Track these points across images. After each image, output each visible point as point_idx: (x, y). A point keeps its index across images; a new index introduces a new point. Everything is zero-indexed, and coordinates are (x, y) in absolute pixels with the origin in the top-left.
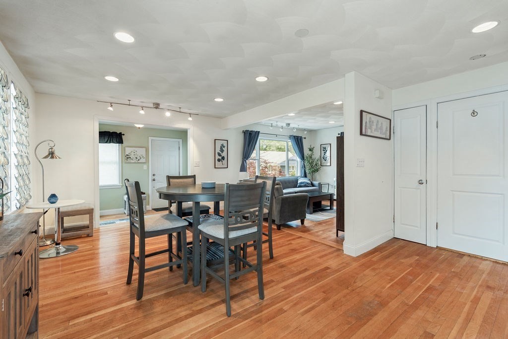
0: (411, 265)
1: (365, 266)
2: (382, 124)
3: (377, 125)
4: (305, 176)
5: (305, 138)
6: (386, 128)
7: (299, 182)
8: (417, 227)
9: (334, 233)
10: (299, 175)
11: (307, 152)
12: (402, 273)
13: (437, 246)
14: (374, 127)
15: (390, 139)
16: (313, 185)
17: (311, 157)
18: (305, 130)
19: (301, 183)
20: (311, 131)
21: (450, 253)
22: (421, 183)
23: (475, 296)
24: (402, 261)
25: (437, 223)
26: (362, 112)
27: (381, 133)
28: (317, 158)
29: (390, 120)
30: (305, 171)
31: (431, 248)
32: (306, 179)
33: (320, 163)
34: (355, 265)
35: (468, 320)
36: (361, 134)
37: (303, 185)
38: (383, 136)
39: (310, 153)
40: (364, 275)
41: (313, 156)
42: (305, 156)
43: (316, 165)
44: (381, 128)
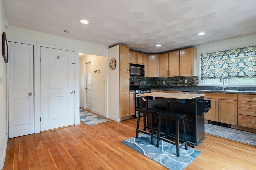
8: (28, 124)
25: (40, 118)
26: (4, 34)
31: (38, 133)
36: (3, 54)
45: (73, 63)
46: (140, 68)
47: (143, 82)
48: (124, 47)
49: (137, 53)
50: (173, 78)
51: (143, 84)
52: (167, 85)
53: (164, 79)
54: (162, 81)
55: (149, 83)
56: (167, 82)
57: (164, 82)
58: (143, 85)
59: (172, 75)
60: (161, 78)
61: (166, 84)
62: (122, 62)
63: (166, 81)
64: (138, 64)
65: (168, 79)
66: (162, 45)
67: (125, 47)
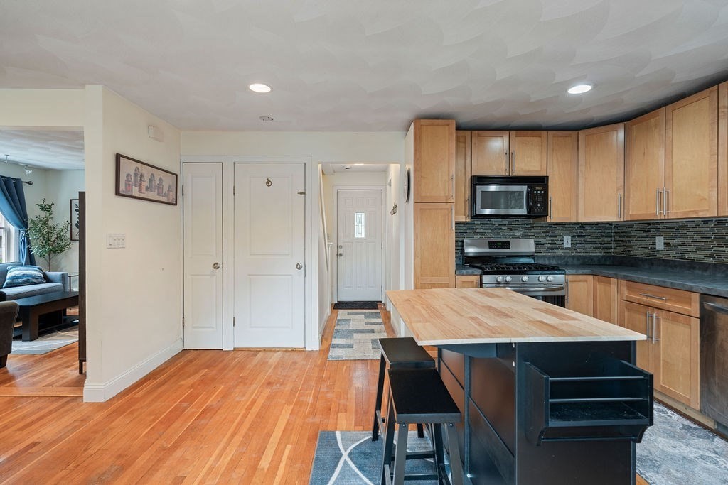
0: (192, 387)
1: (119, 412)
2: (160, 179)
3: (150, 180)
4: (31, 261)
5: (30, 183)
6: (170, 187)
7: (9, 275)
8: (213, 328)
9: (75, 369)
10: (13, 259)
11: (33, 212)
12: (175, 402)
13: (234, 348)
14: (145, 183)
15: (176, 204)
16: (47, 279)
17: (45, 223)
18: (27, 166)
19: (17, 277)
20: (45, 171)
21: (246, 353)
22: (216, 266)
23: (253, 399)
24: (182, 383)
25: (234, 318)
26: (118, 157)
27: (158, 195)
28: (60, 226)
29: (177, 175)
30: (29, 252)
31: (228, 352)
32: (31, 267)
33: (68, 235)
34: (99, 416)
35: (233, 435)
36: (118, 193)
37: (20, 280)
38: (165, 199)
39: (43, 214)
40: (111, 429)
41: (50, 223)
42: (29, 221)
43: (59, 238)
44: (160, 187)
45: (301, 193)
46: (524, 189)
47: (559, 238)
48: (432, 125)
49: (513, 133)
50: (702, 224)
51: (561, 247)
52: (673, 253)
53: (661, 226)
54: (654, 237)
55: (595, 243)
56: (673, 243)
57: (660, 243)
58: (559, 251)
59: (680, 208)
60: (649, 224)
61: (671, 250)
62: (424, 178)
63: (669, 237)
64: (514, 175)
65: (677, 228)
66: (595, 86)
67: (438, 125)
